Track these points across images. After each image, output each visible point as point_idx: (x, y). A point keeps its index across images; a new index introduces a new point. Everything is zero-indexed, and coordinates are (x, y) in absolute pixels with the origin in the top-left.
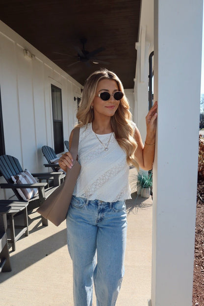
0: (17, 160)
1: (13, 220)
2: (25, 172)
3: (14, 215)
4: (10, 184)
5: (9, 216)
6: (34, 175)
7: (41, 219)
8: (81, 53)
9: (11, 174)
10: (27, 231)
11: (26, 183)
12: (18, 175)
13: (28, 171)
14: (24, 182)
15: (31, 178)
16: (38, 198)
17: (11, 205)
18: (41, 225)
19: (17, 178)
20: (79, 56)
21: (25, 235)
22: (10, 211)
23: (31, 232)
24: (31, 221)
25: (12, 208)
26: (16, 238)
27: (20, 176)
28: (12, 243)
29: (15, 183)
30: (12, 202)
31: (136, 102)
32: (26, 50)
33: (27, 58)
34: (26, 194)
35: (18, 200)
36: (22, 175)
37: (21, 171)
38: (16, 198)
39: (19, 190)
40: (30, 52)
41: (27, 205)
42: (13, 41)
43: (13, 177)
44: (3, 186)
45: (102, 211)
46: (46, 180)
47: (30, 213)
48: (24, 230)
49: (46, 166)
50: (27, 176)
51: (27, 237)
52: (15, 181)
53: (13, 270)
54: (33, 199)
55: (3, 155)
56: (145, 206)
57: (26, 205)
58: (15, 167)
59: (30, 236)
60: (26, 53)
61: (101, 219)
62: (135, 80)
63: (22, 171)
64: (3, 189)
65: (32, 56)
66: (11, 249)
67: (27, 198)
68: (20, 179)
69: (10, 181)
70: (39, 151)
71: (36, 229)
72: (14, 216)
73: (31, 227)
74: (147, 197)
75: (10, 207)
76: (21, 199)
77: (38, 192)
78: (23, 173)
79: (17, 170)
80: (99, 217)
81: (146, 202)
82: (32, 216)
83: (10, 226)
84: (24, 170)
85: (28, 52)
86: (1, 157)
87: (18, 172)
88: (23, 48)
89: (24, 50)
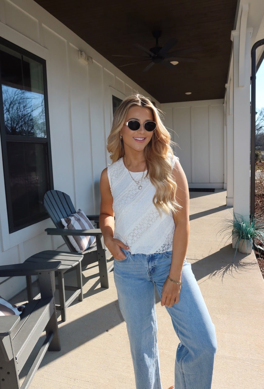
0: (69, 197)
1: (63, 279)
2: (78, 213)
3: (64, 272)
4: (59, 229)
5: (58, 274)
6: (90, 218)
7: (99, 277)
9: (60, 215)
10: (80, 295)
11: (80, 229)
12: (70, 217)
13: (82, 212)
14: (77, 226)
15: (87, 221)
16: (95, 249)
18: (99, 286)
19: (68, 221)
21: (79, 300)
22: (61, 267)
23: (86, 295)
24: (86, 280)
25: (62, 262)
26: (67, 304)
27: (72, 219)
28: (62, 310)
29: (66, 228)
32: (81, 51)
33: (82, 61)
34: (79, 242)
35: (69, 251)
36: (75, 218)
37: (73, 212)
38: (66, 248)
39: (71, 238)
40: (86, 54)
41: (82, 258)
42: (65, 40)
43: (63, 220)
44: (50, 231)
47: (84, 269)
50: (81, 219)
51: (80, 303)
52: (65, 224)
53: (63, 348)
54: (90, 251)
55: (50, 190)
56: (245, 264)
57: (81, 259)
58: (66, 206)
59: (85, 300)
60: (81, 54)
63: (75, 212)
64: (50, 236)
65: (89, 58)
66: (59, 319)
67: (81, 248)
68: (72, 222)
69: (60, 225)
70: (96, 185)
71: (92, 292)
72: (64, 274)
73: (86, 288)
76: (73, 251)
77: (95, 240)
78: (76, 215)
79: (68, 210)
81: (246, 260)
82: (86, 273)
83: (59, 287)
84: (77, 210)
85: (83, 53)
86: (49, 192)
87: (69, 213)
88: (77, 49)
89: (79, 51)
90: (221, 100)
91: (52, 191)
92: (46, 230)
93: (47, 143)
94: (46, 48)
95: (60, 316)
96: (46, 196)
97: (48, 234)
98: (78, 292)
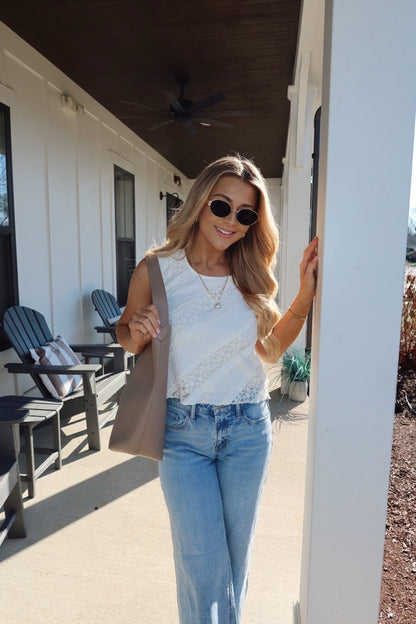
0: (43, 317)
1: (32, 437)
2: (57, 341)
3: (33, 426)
4: (27, 365)
5: (25, 429)
6: (75, 349)
7: (86, 436)
8: (177, 105)
9: (30, 345)
10: (58, 460)
11: (59, 364)
12: (44, 348)
13: (63, 340)
14: (54, 361)
15: (70, 355)
16: (81, 394)
17: (28, 406)
18: (86, 448)
19: (41, 353)
20: (172, 109)
21: (55, 467)
22: (27, 419)
23: (67, 461)
24: (67, 439)
25: (31, 412)
26: (37, 473)
27: (47, 350)
28: (28, 481)
29: (37, 363)
30: (29, 400)
31: (285, 206)
32: (66, 96)
33: (68, 111)
34: (57, 385)
35: (42, 396)
36: (52, 348)
37: (49, 340)
38: (37, 393)
39: (45, 378)
40: (73, 100)
41: (61, 407)
42: (42, 78)
43: (33, 352)
44: (13, 368)
45: (224, 425)
46: (98, 359)
47: (65, 423)
48: (53, 457)
49: (99, 330)
50: (61, 350)
51: (57, 472)
52: (36, 358)
53: (29, 535)
54: (73, 397)
55: (13, 305)
56: (296, 417)
57: (59, 407)
58: (38, 331)
59: (64, 468)
60: (67, 100)
61: (225, 443)
62: (284, 160)
63: (52, 340)
64: (12, 375)
65: (78, 106)
66: (25, 494)
67: (60, 394)
68: (47, 355)
69: (28, 358)
70: (85, 300)
71: (76, 455)
72: (34, 429)
73: (66, 451)
74: (301, 399)
75: (27, 411)
76: (48, 396)
77: (81, 382)
78: (53, 344)
79: (41, 336)
80: (220, 438)
81: (297, 410)
82: (68, 430)
83: (25, 449)
84: (55, 338)
85: (70, 99)
86: (11, 309)
87: (43, 340)
88: (61, 92)
89: (62, 95)
90: (278, 180)
91: (17, 307)
92: (6, 366)
93: (10, 234)
94: (11, 89)
95: (27, 492)
96: (6, 315)
97: (10, 371)
98: (54, 456)
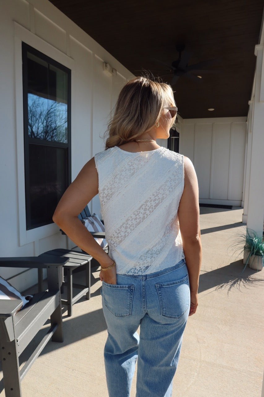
1: (71, 276)
2: (93, 216)
5: (67, 270)
11: (93, 231)
12: (84, 220)
13: (97, 216)
14: (90, 229)
17: (67, 255)
22: (68, 264)
24: (94, 281)
25: (71, 260)
27: (86, 221)
28: (68, 306)
32: (106, 63)
33: (107, 73)
36: (89, 221)
37: (88, 215)
40: (110, 65)
42: (91, 51)
47: (94, 270)
48: (84, 292)
50: (95, 222)
51: (87, 301)
56: (254, 281)
59: (92, 299)
60: (106, 66)
62: (250, 102)
63: (90, 216)
64: (64, 236)
65: (113, 70)
68: (86, 225)
72: (72, 272)
73: (93, 289)
74: (259, 268)
75: (68, 258)
78: (90, 218)
79: (83, 213)
81: (255, 276)
82: (96, 275)
83: (67, 283)
84: (92, 214)
85: (108, 65)
87: (84, 215)
88: (103, 61)
89: (103, 63)
93: (68, 148)
94: (73, 59)
95: (67, 311)
98: (86, 290)
